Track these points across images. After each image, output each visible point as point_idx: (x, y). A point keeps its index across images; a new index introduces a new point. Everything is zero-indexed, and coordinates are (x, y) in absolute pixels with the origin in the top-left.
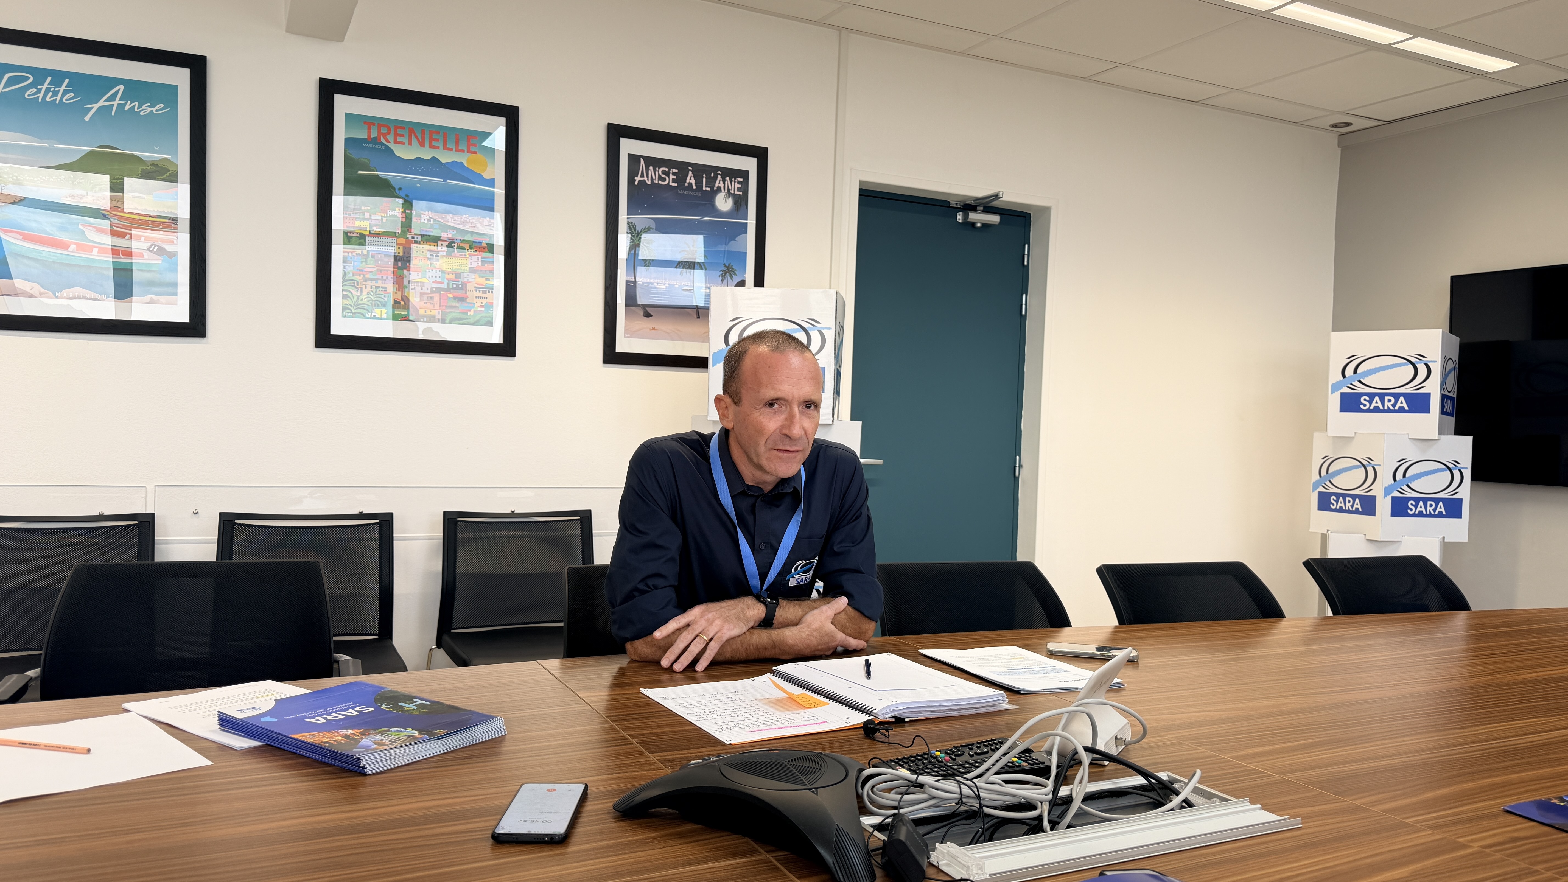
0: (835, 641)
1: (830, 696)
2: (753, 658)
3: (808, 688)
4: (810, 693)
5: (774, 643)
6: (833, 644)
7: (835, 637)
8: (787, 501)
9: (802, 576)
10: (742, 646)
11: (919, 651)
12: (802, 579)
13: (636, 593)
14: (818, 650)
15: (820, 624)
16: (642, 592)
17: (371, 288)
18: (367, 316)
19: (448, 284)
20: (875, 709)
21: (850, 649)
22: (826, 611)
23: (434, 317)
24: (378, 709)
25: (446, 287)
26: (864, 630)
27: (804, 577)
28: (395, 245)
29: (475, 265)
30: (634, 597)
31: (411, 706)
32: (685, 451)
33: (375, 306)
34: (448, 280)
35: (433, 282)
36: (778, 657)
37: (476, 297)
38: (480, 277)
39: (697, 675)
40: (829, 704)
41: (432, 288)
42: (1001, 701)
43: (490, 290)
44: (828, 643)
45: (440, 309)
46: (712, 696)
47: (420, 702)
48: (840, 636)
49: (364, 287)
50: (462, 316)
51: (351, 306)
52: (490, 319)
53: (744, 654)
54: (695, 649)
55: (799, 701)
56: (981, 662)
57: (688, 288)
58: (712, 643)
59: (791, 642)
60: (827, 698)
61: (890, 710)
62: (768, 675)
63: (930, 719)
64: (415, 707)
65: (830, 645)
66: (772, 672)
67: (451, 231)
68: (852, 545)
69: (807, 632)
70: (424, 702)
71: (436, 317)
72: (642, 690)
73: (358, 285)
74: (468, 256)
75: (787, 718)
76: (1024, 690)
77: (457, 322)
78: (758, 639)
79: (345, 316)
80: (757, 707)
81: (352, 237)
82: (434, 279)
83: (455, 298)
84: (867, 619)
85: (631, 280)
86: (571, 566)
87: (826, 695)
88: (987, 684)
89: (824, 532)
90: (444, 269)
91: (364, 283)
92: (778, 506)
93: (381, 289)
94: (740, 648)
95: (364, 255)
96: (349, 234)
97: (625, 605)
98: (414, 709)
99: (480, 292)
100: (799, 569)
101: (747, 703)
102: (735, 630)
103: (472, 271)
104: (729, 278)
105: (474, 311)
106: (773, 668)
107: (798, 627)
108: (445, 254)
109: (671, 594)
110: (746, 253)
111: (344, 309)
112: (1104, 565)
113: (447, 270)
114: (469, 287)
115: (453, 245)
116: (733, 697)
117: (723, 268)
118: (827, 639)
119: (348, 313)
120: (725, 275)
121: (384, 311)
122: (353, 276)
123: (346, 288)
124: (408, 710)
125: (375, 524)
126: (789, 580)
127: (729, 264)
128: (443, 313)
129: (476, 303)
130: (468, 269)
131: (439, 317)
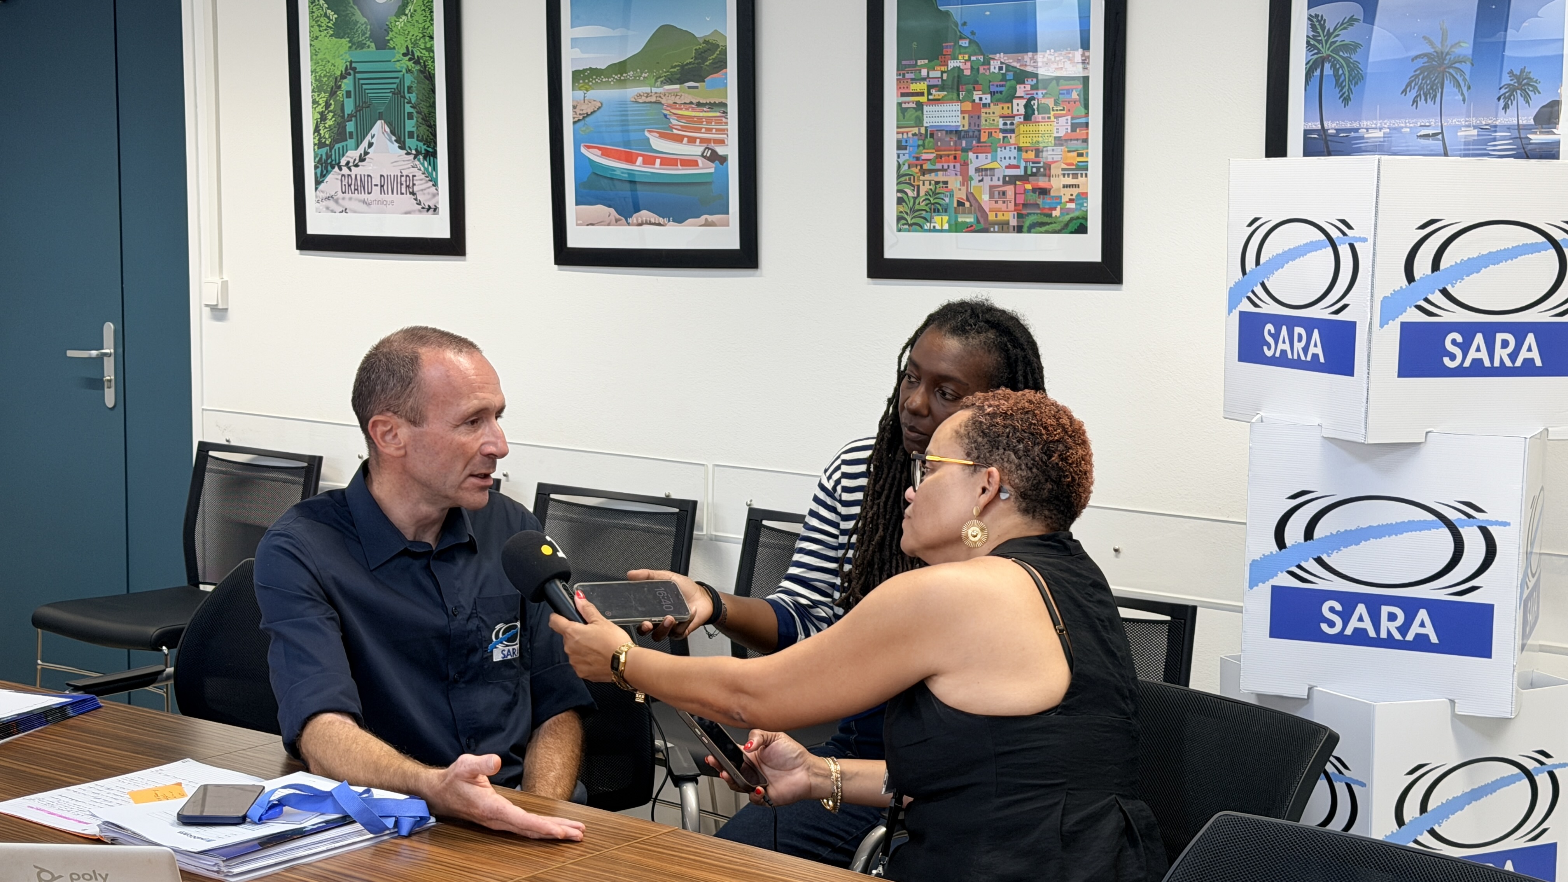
9: (507, 646)
17: (930, 185)
18: (926, 227)
19: (1026, 168)
23: (1007, 223)
25: (1022, 173)
28: (959, 113)
29: (1062, 134)
33: (934, 212)
34: (1026, 161)
35: (1007, 167)
37: (1065, 186)
38: (1069, 151)
41: (1005, 177)
43: (1084, 172)
45: (1015, 210)
49: (921, 183)
50: (1044, 219)
51: (907, 214)
52: (1083, 221)
67: (1030, 80)
71: (1011, 224)
73: (914, 182)
74: (1052, 118)
79: (900, 230)
81: (907, 108)
82: (1007, 162)
83: (1034, 190)
90: (1021, 145)
91: (922, 178)
93: (941, 185)
95: (921, 134)
96: (904, 106)
99: (1068, 176)
103: (1059, 141)
105: (1061, 209)
108: (1022, 120)
110: (1562, 40)
111: (899, 219)
113: (1025, 145)
114: (1054, 171)
115: (1032, 103)
119: (903, 224)
121: (946, 218)
122: (909, 167)
123: (902, 187)
128: (1020, 216)
129: (1063, 196)
130: (1053, 142)
131: (1014, 222)
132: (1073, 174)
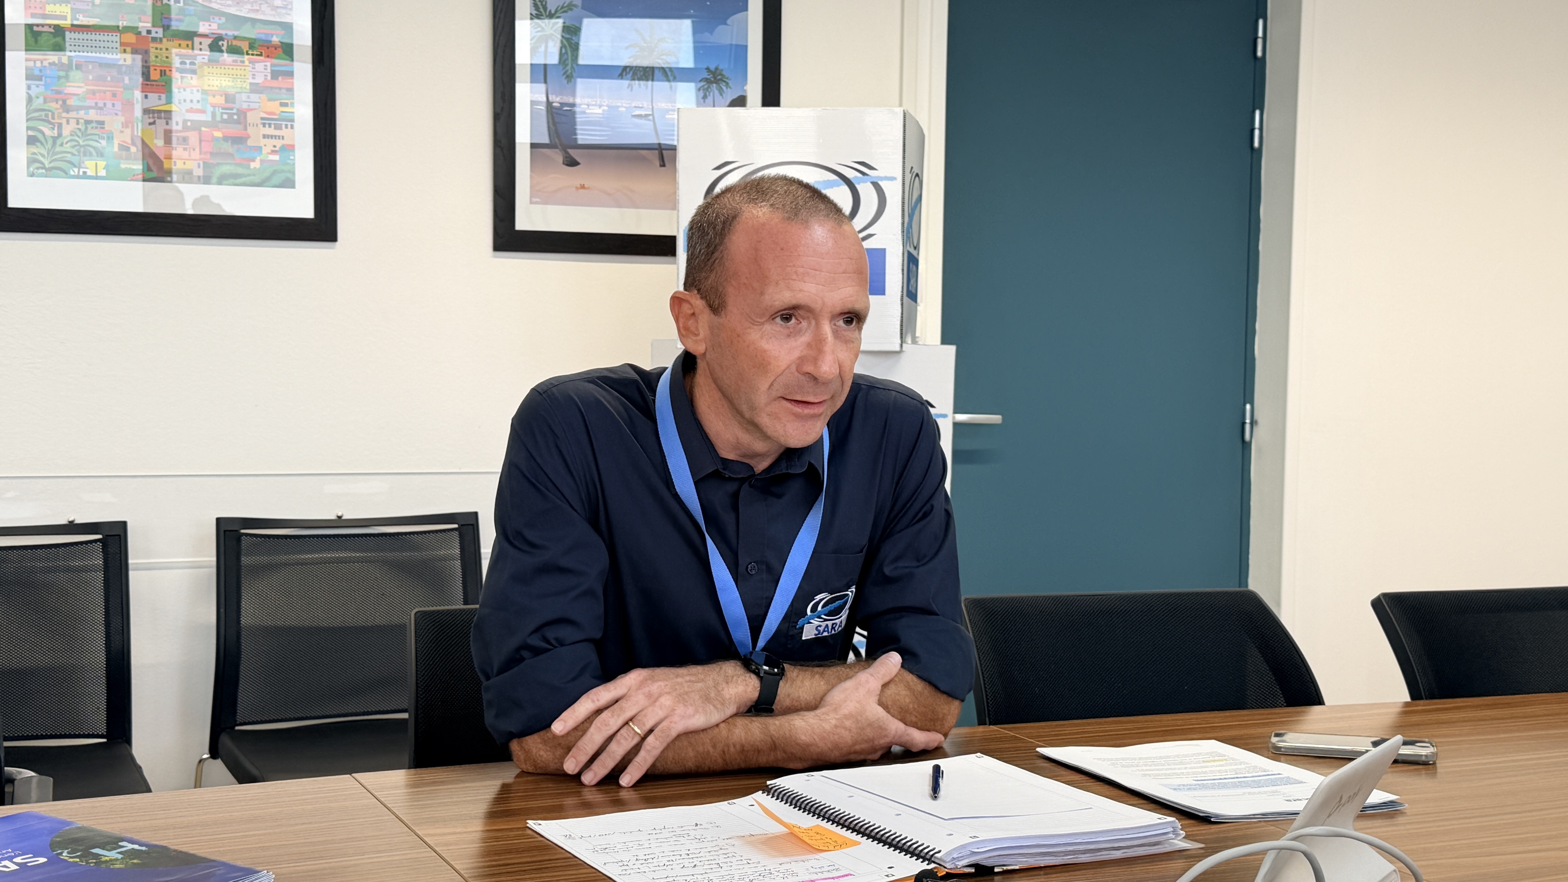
0: (886, 736)
1: (862, 830)
2: (736, 767)
3: (827, 816)
4: (828, 826)
5: (774, 741)
6: (882, 742)
7: (886, 729)
8: (795, 489)
9: (826, 620)
10: (714, 747)
11: (1038, 749)
12: (827, 626)
13: (525, 654)
14: (855, 752)
15: (857, 705)
16: (537, 652)
17: (78, 124)
18: (72, 173)
19: (214, 115)
20: (939, 852)
21: (914, 750)
22: (867, 682)
23: (190, 173)
24: (55, 860)
25: (210, 119)
26: (941, 716)
27: (830, 623)
28: (118, 45)
29: (259, 80)
30: (523, 659)
31: (113, 854)
32: (609, 399)
33: (85, 155)
34: (214, 106)
35: (188, 111)
36: (781, 765)
37: (264, 136)
38: (270, 100)
39: (624, 794)
40: (859, 843)
41: (185, 121)
42: (1171, 835)
43: (289, 124)
44: (873, 740)
45: (200, 159)
46: (654, 832)
47: (130, 846)
48: (895, 727)
49: (64, 121)
50: (240, 170)
51: (43, 156)
52: (289, 175)
53: (720, 761)
54: (617, 750)
55: (806, 839)
56: (1148, 768)
57: (643, 113)
58: (650, 739)
59: (804, 738)
60: (859, 832)
61: (966, 852)
62: (759, 796)
63: (1040, 868)
64: (120, 856)
65: (876, 743)
66: (767, 790)
67: (217, 19)
68: (915, 564)
69: (834, 722)
70: (136, 847)
71: (195, 174)
72: (531, 823)
73: (53, 118)
74: (247, 63)
75: (782, 868)
76: (1217, 816)
77: (231, 181)
78: (743, 734)
79: (32, 175)
80: (731, 849)
81: (40, 33)
82: (188, 105)
83: (226, 138)
84: (945, 696)
85: (540, 99)
86: (421, 609)
87: (857, 828)
88: (1152, 806)
89: (865, 541)
90: (206, 88)
91: (64, 115)
92: (779, 496)
93: (94, 125)
94: (710, 749)
95: (63, 64)
96: (35, 28)
97: (506, 674)
98: (117, 860)
99: (270, 127)
100: (819, 608)
101: (715, 843)
102: (697, 716)
103: (255, 89)
104: (716, 92)
105: (262, 161)
106: (769, 783)
107: (818, 712)
108: (206, 61)
109: (590, 654)
110: (746, 46)
111: (31, 161)
112: (1385, 595)
113: (211, 88)
114: (251, 117)
115: (220, 43)
116: (692, 833)
117: (706, 75)
118: (869, 733)
119: (38, 168)
120: (709, 87)
121: (102, 164)
122: (45, 102)
123: (32, 124)
124: (106, 862)
125: (95, 541)
126: (802, 628)
127: (717, 69)
128: (207, 166)
129: (264, 147)
130: (248, 87)
131: (199, 172)
132: (274, 124)
